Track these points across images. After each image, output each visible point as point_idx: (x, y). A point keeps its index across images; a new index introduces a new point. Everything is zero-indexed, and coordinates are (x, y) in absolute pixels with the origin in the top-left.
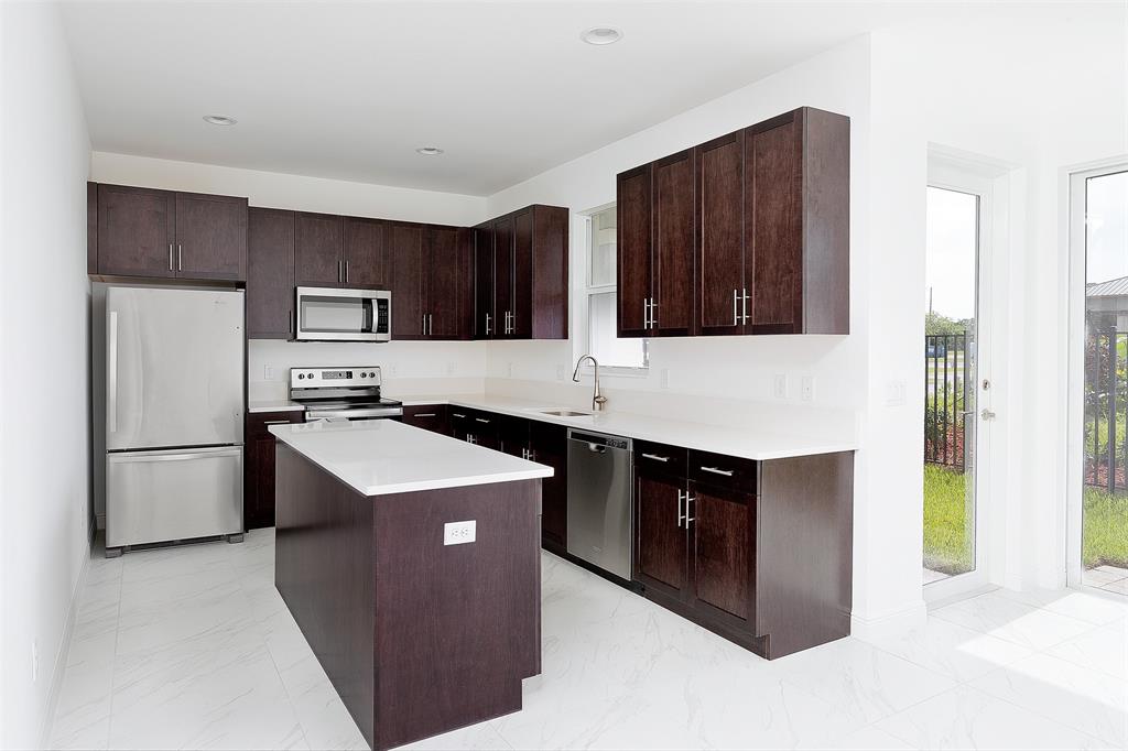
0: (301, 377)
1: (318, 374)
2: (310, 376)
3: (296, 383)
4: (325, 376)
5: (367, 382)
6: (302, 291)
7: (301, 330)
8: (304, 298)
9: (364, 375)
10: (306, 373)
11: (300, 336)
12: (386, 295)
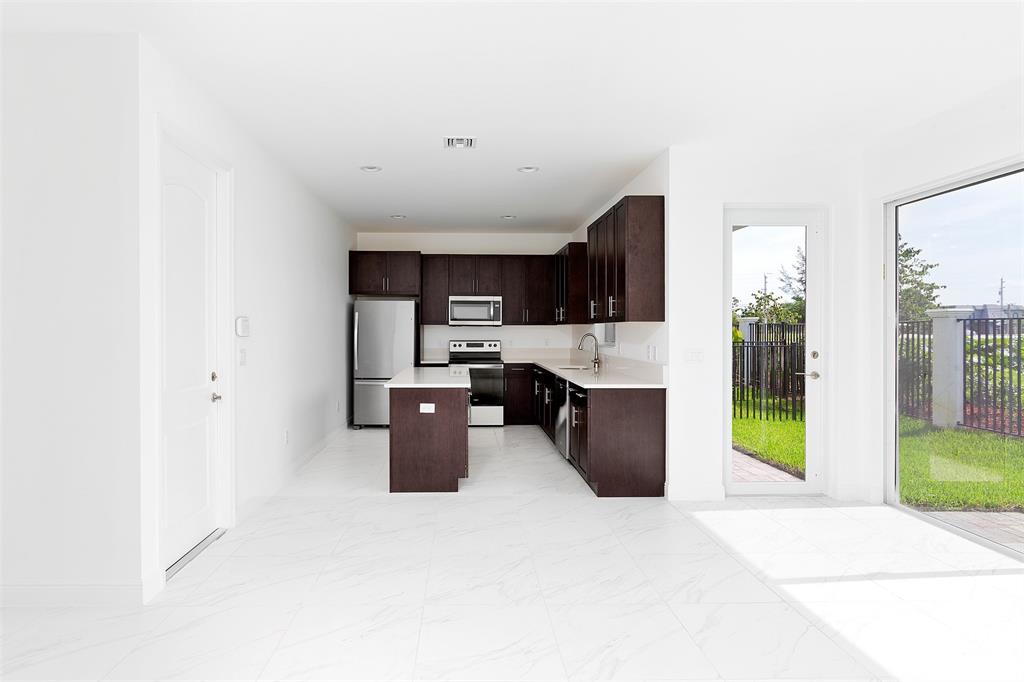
0: (455, 346)
1: (464, 344)
2: (460, 345)
3: (453, 350)
4: (468, 345)
5: (493, 349)
6: (451, 298)
7: (451, 320)
8: (452, 302)
9: (490, 345)
10: (457, 343)
11: (451, 323)
12: (500, 299)
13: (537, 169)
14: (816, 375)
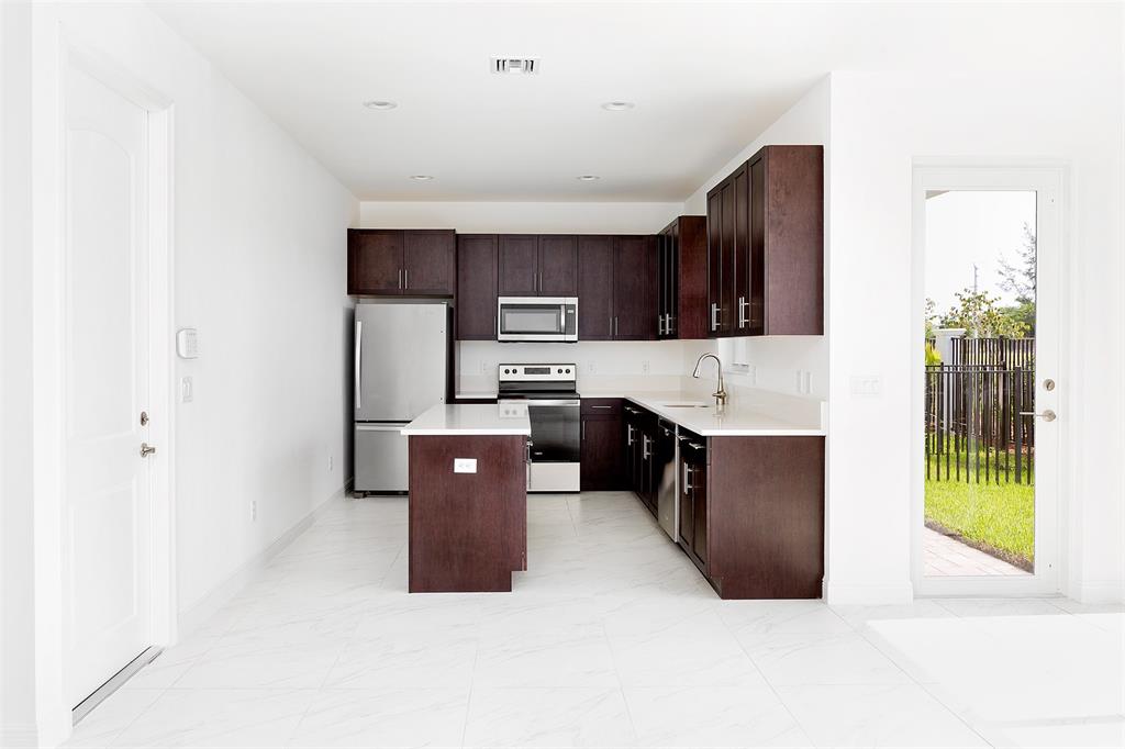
0: (507, 372)
1: (521, 369)
2: (515, 371)
3: (504, 377)
4: (527, 371)
5: (564, 377)
6: (502, 300)
7: (502, 333)
8: (503, 306)
9: (560, 371)
10: (511, 368)
11: (501, 337)
12: (574, 301)
13: (632, 106)
14: (1051, 416)
